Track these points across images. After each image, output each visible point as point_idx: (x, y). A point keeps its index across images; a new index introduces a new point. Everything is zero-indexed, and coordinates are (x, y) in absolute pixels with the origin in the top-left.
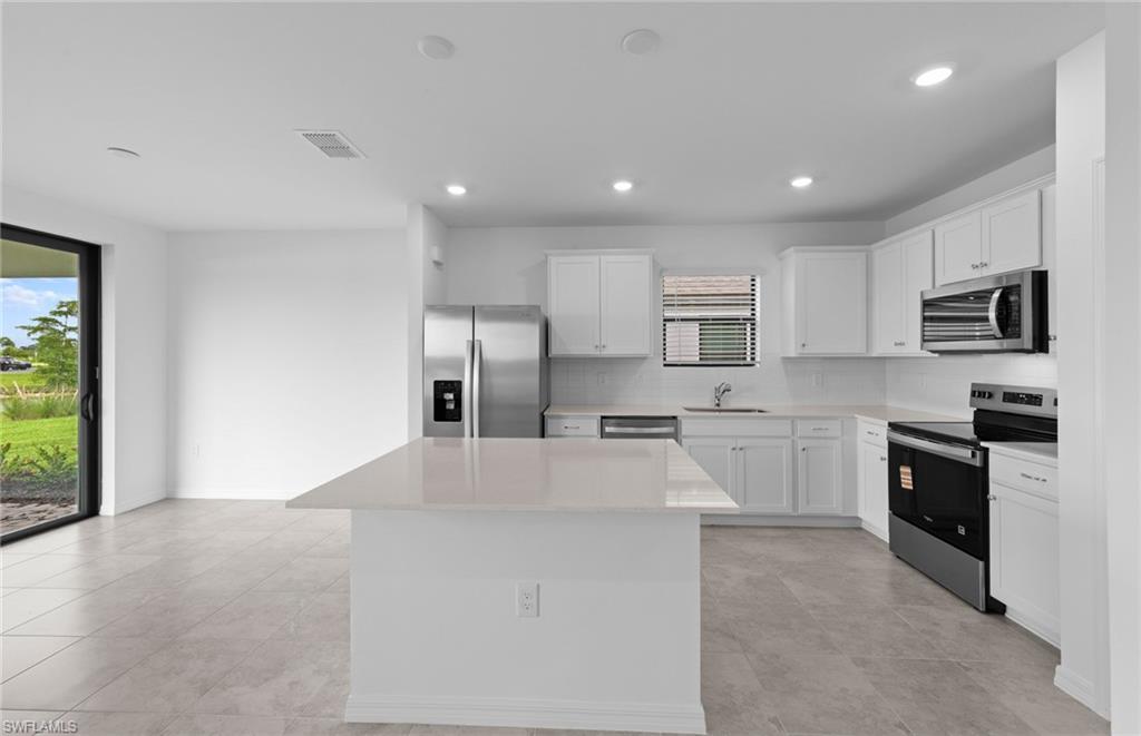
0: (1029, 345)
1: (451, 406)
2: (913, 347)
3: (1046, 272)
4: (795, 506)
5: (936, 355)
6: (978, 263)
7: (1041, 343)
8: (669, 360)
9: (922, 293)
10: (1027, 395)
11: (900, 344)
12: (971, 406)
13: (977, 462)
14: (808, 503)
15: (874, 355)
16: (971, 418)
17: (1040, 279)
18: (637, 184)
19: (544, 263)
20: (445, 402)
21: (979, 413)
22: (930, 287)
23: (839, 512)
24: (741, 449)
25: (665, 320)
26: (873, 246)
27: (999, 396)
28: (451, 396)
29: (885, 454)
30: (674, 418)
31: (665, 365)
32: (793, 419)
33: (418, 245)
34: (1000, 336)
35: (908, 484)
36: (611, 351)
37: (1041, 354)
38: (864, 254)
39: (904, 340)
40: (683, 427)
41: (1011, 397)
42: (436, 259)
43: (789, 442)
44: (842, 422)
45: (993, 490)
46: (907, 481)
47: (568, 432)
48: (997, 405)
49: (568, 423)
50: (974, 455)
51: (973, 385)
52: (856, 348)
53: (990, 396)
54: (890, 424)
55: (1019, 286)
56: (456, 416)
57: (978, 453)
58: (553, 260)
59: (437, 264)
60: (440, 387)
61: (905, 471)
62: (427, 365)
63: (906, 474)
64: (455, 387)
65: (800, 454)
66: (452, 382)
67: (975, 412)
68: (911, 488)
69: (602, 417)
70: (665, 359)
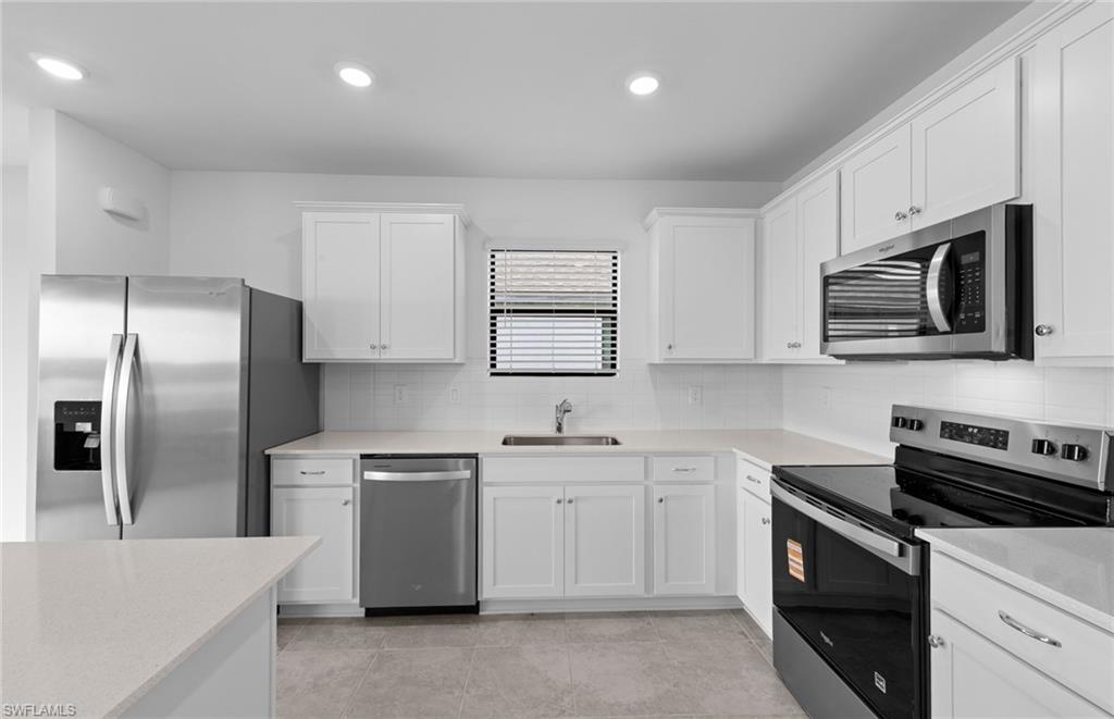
0: (999, 345)
2: (811, 350)
3: (1030, 207)
4: (648, 585)
5: (843, 362)
6: (905, 210)
7: (1020, 343)
8: (500, 367)
9: (823, 266)
10: (980, 429)
11: (794, 346)
12: (892, 439)
13: (909, 566)
14: (666, 580)
15: (764, 362)
16: (891, 457)
17: (1020, 220)
20: (74, 436)
21: (902, 451)
22: (834, 255)
23: (711, 590)
24: (570, 502)
25: (492, 311)
26: (763, 210)
27: (934, 428)
29: (769, 515)
30: (475, 456)
31: (492, 374)
32: (647, 457)
34: (946, 328)
35: (797, 570)
37: (1021, 361)
38: (751, 221)
39: (799, 341)
40: (485, 471)
41: (954, 430)
42: (109, 207)
43: (641, 489)
44: (716, 458)
45: (938, 625)
46: (797, 567)
47: (306, 480)
48: (932, 441)
49: (305, 465)
50: (902, 552)
51: (895, 407)
52: (740, 352)
53: (921, 426)
54: (775, 470)
55: (982, 234)
56: (91, 460)
57: (910, 548)
58: (308, 218)
60: (65, 413)
61: (795, 550)
63: (795, 553)
65: (658, 509)
66: (84, 404)
67: (897, 448)
68: (802, 578)
69: (363, 457)
70: (493, 366)
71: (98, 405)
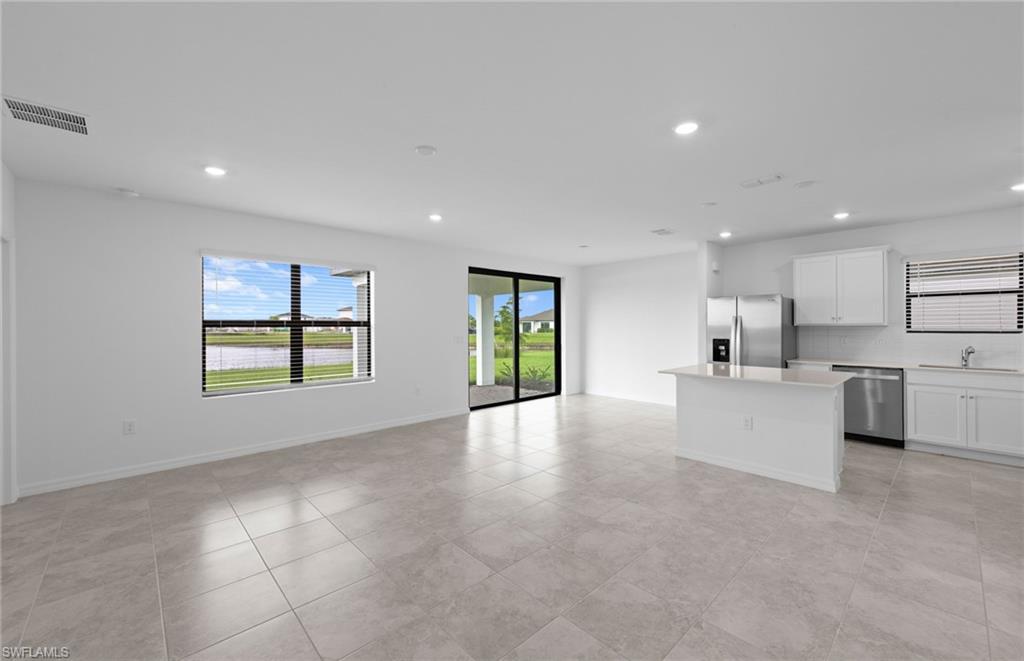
1: (723, 353)
8: (913, 328)
18: (851, 212)
19: (791, 265)
20: (720, 351)
24: (971, 398)
25: (908, 296)
28: (723, 348)
30: (902, 369)
31: (908, 332)
33: (704, 263)
36: (847, 320)
40: (908, 376)
42: (715, 269)
56: (726, 359)
58: (798, 263)
59: (716, 272)
60: (717, 343)
62: (709, 330)
64: (726, 343)
66: (724, 340)
69: (834, 366)
70: (909, 327)
71: (728, 341)
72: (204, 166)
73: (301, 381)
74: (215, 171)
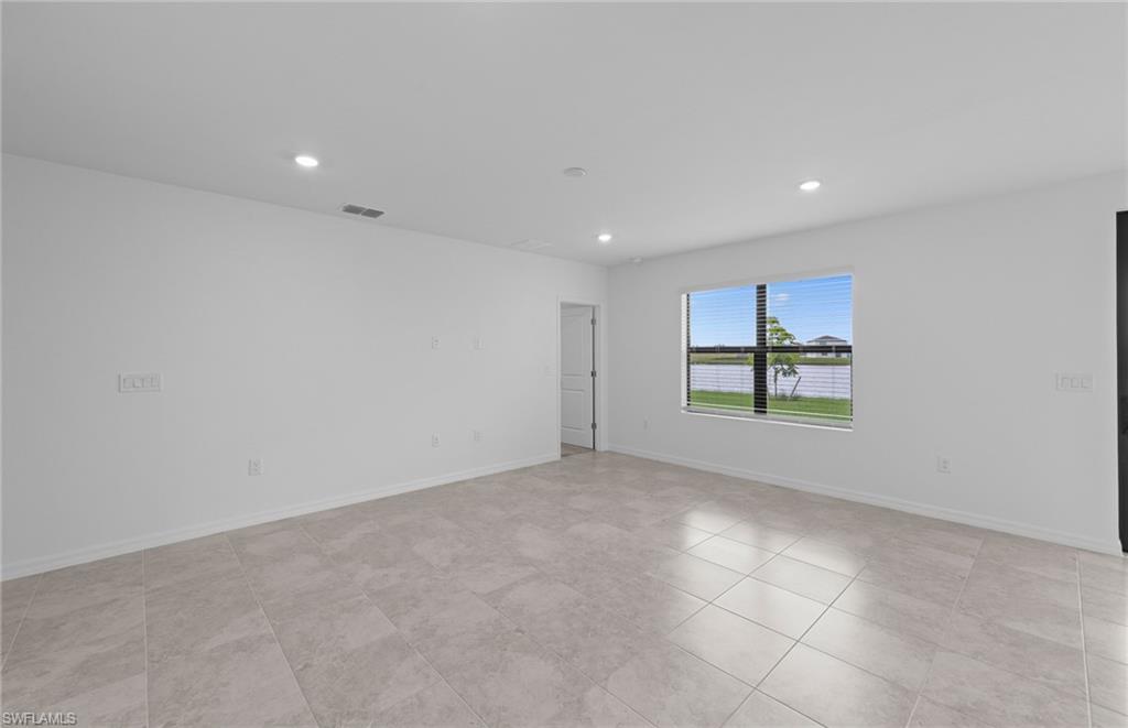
72: (597, 236)
73: (765, 412)
74: (605, 238)
